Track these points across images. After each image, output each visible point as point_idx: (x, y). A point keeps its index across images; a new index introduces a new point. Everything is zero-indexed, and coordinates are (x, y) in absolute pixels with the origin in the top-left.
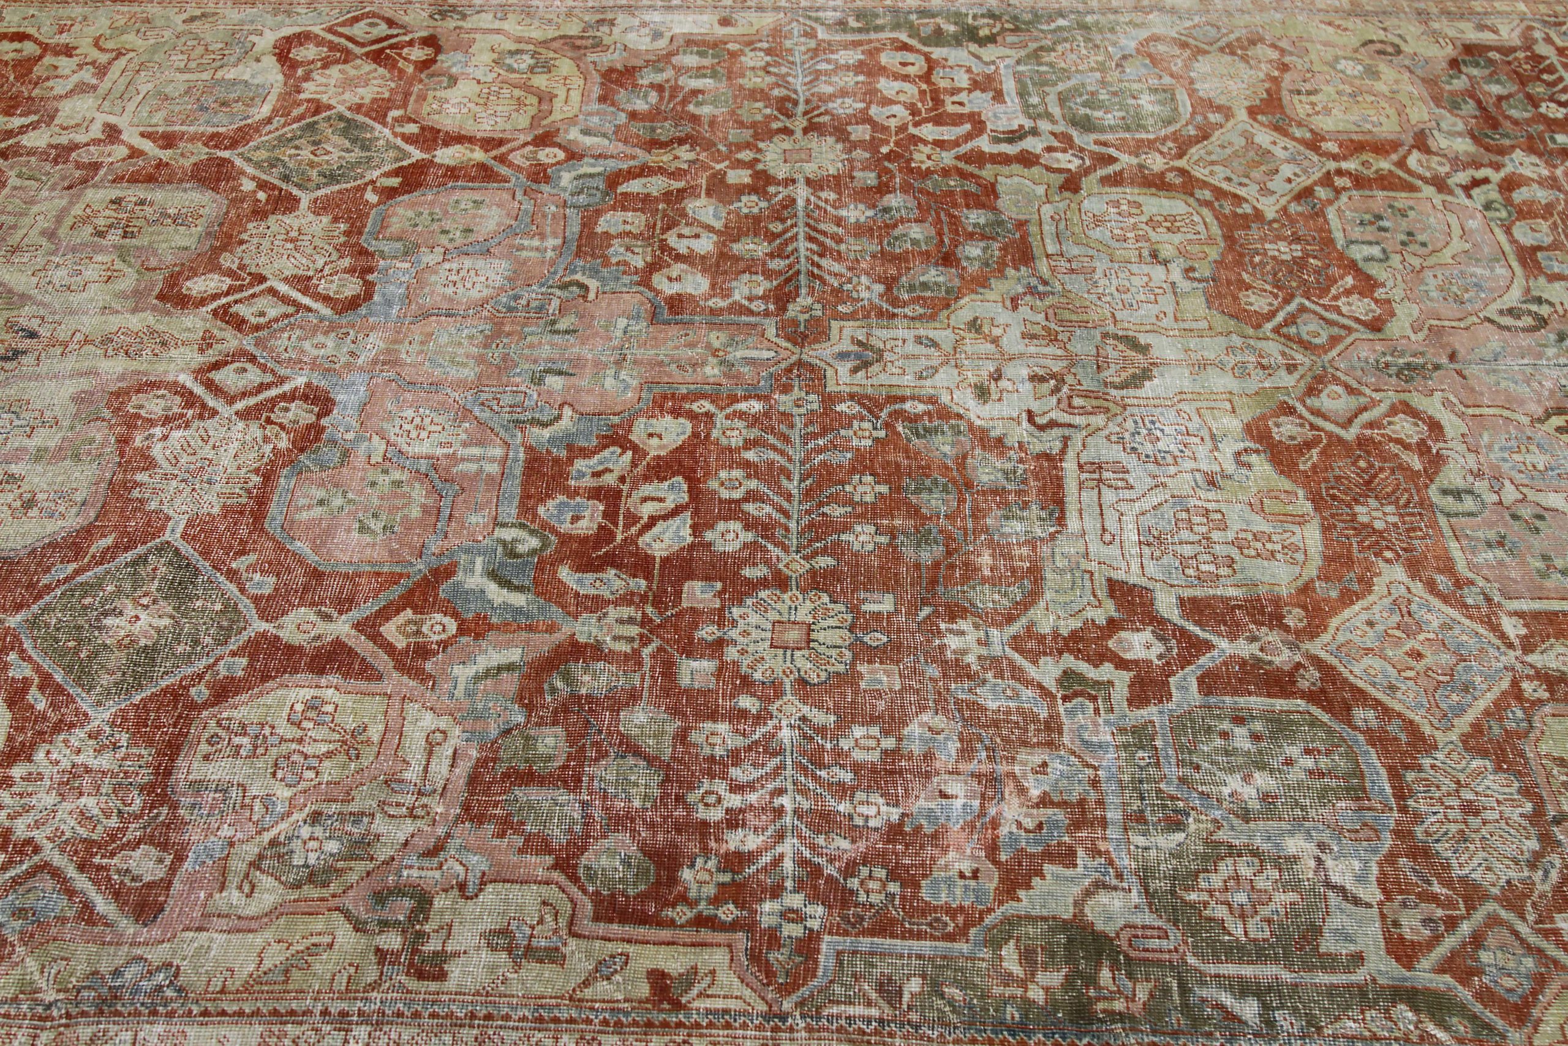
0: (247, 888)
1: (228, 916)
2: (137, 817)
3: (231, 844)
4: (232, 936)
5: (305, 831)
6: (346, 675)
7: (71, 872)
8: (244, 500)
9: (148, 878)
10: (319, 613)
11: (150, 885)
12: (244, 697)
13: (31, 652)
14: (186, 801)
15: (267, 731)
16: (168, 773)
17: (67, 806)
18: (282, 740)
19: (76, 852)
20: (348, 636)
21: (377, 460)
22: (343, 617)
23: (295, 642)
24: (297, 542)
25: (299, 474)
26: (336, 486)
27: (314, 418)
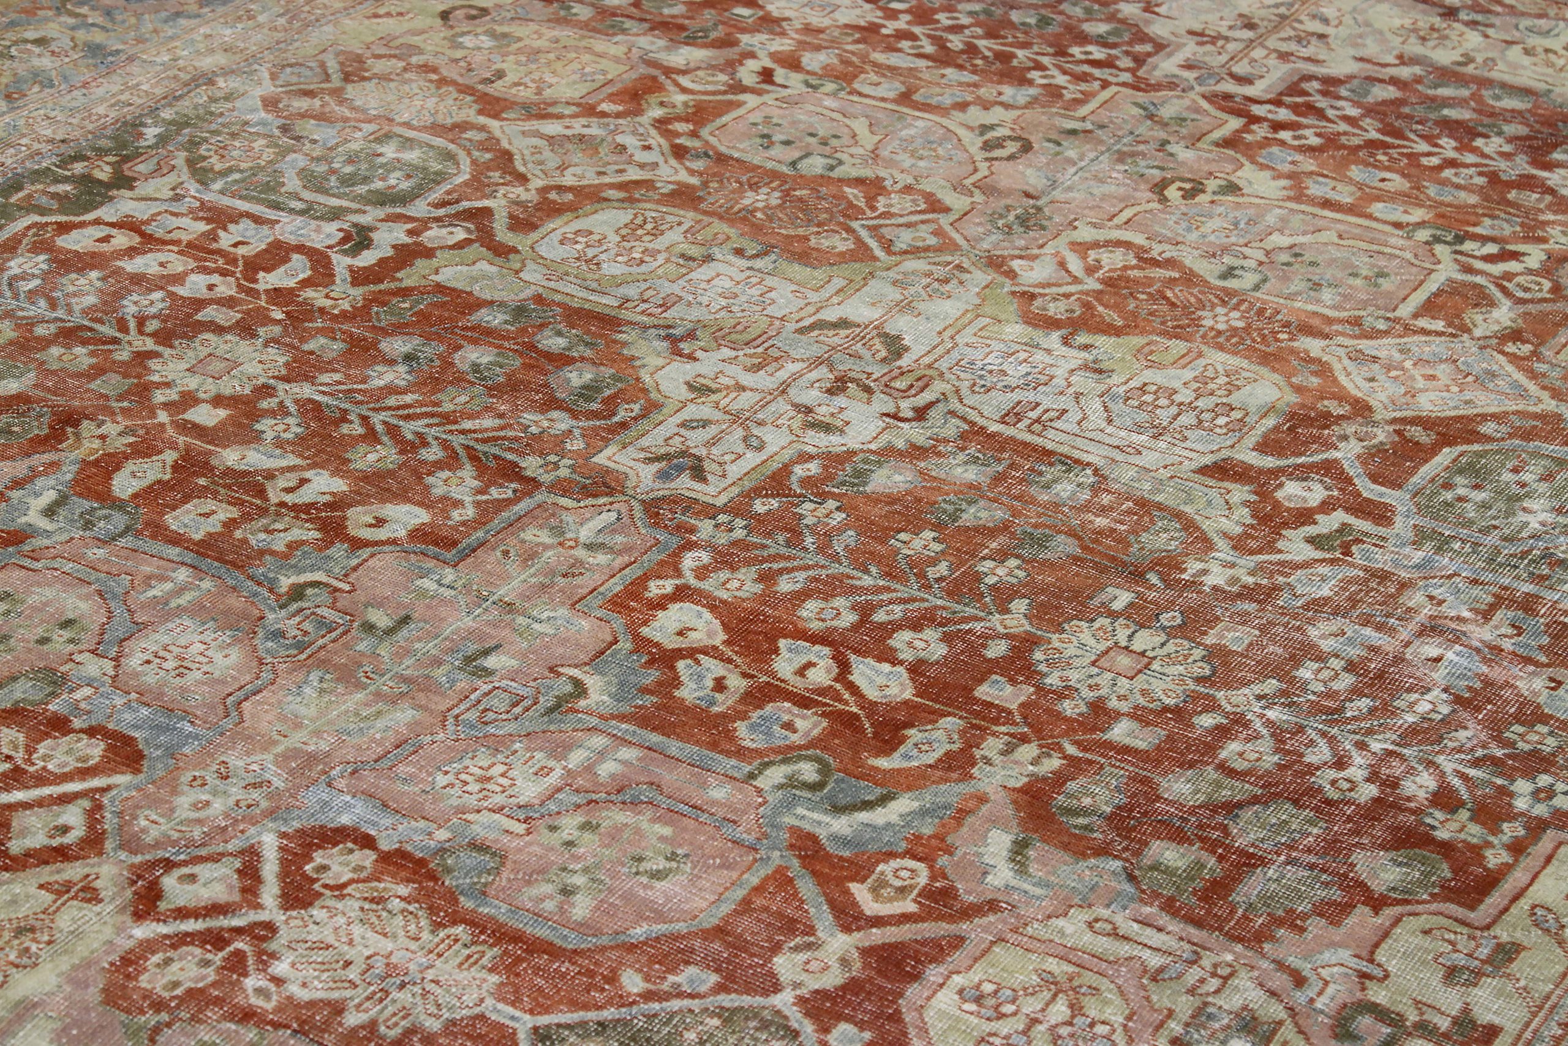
6: (936, 961)
8: (493, 952)
10: (796, 950)
18: (1025, 1033)
20: (860, 940)
21: (520, 828)
22: (820, 934)
23: (839, 981)
24: (631, 932)
25: (484, 893)
26: (542, 871)
27: (367, 852)
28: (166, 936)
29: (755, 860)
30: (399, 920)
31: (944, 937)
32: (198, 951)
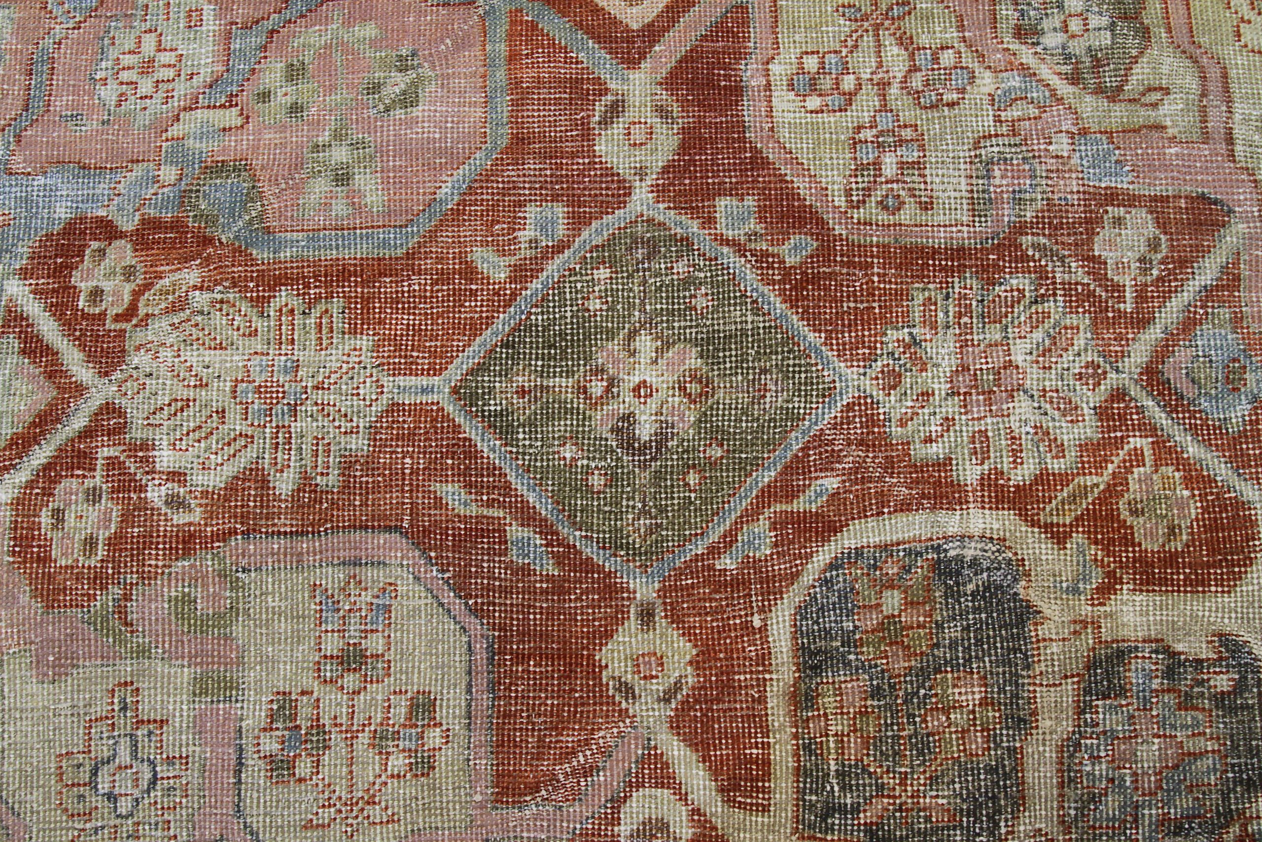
0: (1155, 97)
1: (1203, 110)
2: (1042, 274)
3: (1084, 132)
4: (1236, 96)
5: (1053, 40)
6: (740, 55)
7: (1154, 334)
8: (336, 306)
9: (1151, 230)
10: (605, 122)
11: (1162, 224)
12: (801, 185)
13: (714, 537)
14: (1008, 214)
15: (868, 134)
16: (960, 253)
17: (1033, 378)
18: (885, 108)
19: (1119, 338)
20: (654, 70)
21: (231, 117)
22: (612, 86)
23: (674, 142)
24: (441, 194)
25: (268, 231)
26: (298, 166)
27: (117, 243)
28: (30, 484)
29: (482, 18)
30: (218, 319)
31: (724, 16)
32: (73, 484)
